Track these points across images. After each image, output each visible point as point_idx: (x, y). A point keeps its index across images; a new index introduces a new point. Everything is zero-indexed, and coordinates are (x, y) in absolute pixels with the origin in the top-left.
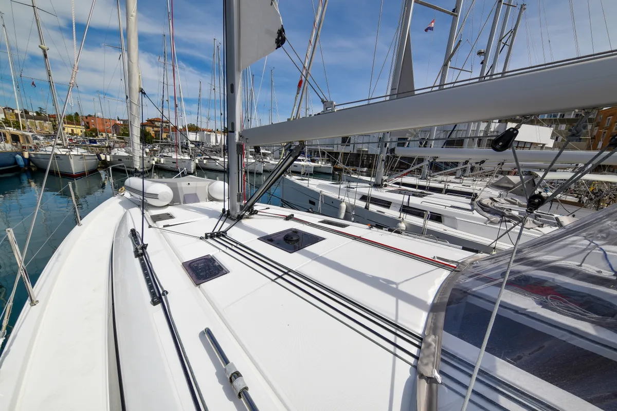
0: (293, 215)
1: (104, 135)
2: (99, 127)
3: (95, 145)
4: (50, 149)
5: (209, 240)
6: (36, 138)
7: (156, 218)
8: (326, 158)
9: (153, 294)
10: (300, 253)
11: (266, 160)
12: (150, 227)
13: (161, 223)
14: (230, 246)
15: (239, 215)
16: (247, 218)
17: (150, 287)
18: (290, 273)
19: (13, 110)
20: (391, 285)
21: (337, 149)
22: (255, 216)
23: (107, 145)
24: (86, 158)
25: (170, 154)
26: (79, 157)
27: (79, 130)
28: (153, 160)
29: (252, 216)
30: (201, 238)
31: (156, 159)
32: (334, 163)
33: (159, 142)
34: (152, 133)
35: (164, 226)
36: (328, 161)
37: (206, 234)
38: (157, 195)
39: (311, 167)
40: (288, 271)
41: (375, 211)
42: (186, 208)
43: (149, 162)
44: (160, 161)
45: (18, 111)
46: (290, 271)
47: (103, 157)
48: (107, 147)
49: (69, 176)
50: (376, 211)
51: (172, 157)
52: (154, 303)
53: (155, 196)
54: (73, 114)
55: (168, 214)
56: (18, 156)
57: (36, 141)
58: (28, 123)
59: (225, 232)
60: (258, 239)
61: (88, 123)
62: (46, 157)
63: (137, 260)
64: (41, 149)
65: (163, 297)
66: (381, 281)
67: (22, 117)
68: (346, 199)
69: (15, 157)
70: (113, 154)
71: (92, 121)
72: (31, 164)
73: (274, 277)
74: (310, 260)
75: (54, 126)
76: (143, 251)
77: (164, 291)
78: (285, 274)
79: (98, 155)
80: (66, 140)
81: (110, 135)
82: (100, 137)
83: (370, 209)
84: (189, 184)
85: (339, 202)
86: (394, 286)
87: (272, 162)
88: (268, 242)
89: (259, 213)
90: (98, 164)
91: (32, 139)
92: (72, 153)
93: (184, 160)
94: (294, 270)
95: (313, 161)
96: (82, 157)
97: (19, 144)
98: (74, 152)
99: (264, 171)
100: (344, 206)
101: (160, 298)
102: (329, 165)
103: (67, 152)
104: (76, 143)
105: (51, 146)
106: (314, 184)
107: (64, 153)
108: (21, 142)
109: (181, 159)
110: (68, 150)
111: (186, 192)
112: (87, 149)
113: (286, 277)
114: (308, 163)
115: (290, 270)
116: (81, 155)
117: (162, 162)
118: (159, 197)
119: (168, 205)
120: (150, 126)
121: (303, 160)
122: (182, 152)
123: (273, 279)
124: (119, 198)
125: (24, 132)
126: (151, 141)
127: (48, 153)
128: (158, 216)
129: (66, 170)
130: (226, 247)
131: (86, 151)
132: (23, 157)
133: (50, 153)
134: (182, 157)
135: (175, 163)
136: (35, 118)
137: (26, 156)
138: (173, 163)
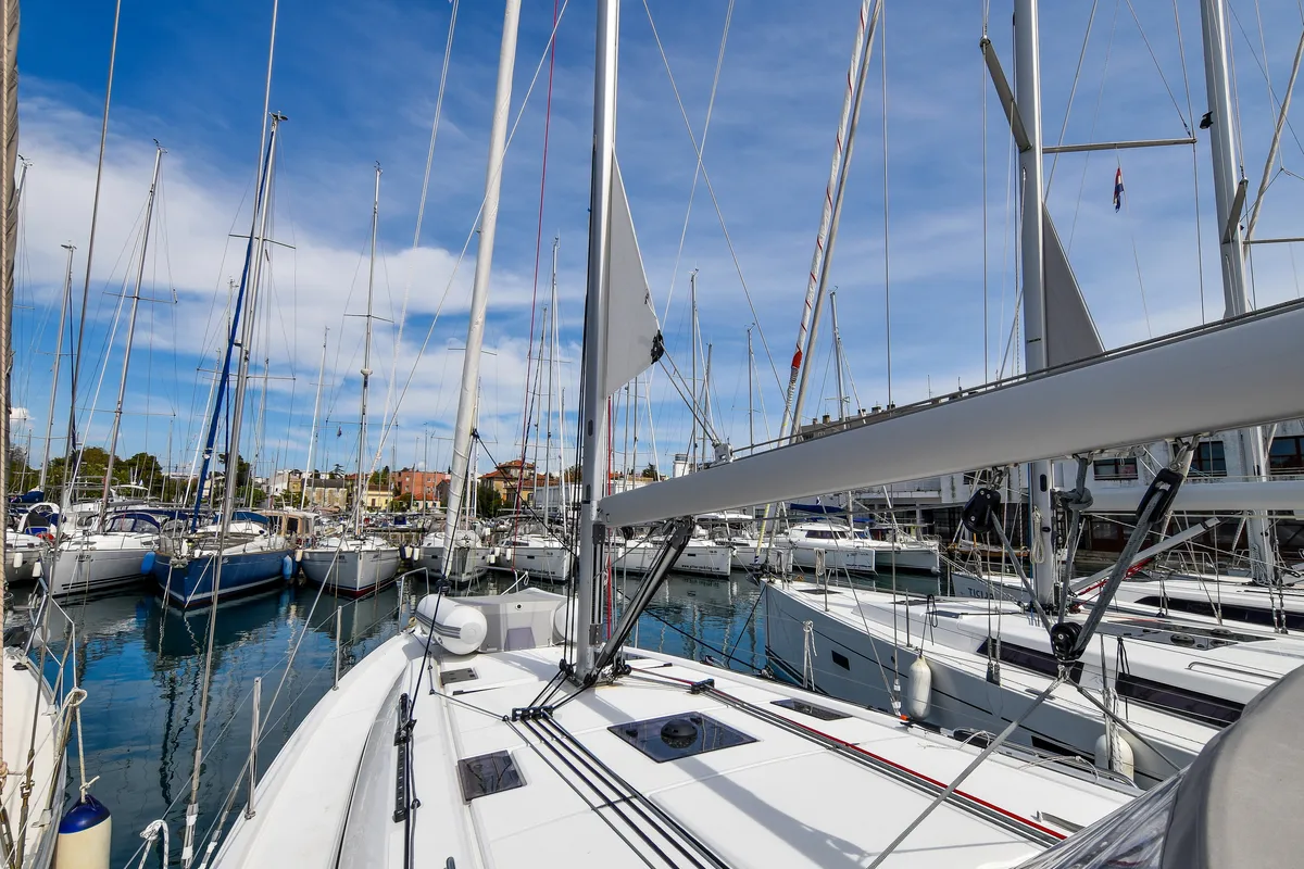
0: (711, 682)
1: (421, 504)
2: (416, 490)
3: (402, 527)
4: (335, 542)
5: (519, 725)
6: (319, 523)
7: (447, 678)
8: (919, 523)
9: (399, 804)
10: (678, 765)
11: (738, 540)
12: (432, 692)
13: (452, 687)
14: (548, 738)
15: (588, 676)
16: (610, 684)
17: (399, 793)
18: (635, 801)
19: (301, 474)
20: (848, 855)
21: (953, 496)
22: (624, 679)
23: (420, 526)
24: (384, 556)
25: (524, 539)
26: (374, 554)
27: (383, 499)
28: (493, 553)
29: (619, 680)
30: (505, 719)
31: (498, 550)
32: (947, 538)
33: (510, 513)
34: (503, 492)
35: (455, 693)
36: (929, 532)
37: (514, 711)
38: (458, 629)
39: (866, 554)
40: (632, 796)
41: (1021, 689)
42: (506, 660)
43: (484, 558)
44: (505, 555)
45: (306, 476)
46: (636, 797)
47: (408, 551)
48: (418, 531)
49: (348, 594)
50: (1023, 689)
51: (527, 545)
52: (397, 818)
53: (454, 632)
54: (381, 470)
55: (470, 671)
56: (288, 559)
57: (317, 528)
58: (314, 494)
59: (550, 709)
60: (609, 729)
61: (400, 484)
62: (323, 557)
63: (395, 750)
64: (321, 543)
65: (411, 811)
66: (829, 842)
67: (309, 485)
68: (927, 646)
69: (283, 561)
70: (425, 545)
71: (407, 479)
72: (301, 572)
73: (598, 801)
74: (694, 780)
75: (349, 495)
76: (408, 732)
77: (415, 800)
78: (622, 799)
79: (402, 550)
80: (360, 522)
81: (430, 504)
82: (414, 510)
83: (1002, 682)
84: (519, 606)
85: (910, 658)
86: (855, 857)
87: (753, 544)
88: (626, 737)
89: (633, 673)
90: (400, 567)
91: (313, 523)
92: (364, 548)
93: (550, 551)
94: (647, 796)
95: (878, 534)
96: (377, 554)
97: (294, 535)
98: (368, 547)
99: (734, 569)
100: (922, 670)
101: (407, 812)
102: (933, 545)
103: (357, 546)
104: (373, 526)
105: (336, 535)
106: (846, 605)
107: (352, 548)
108: (298, 531)
109: (546, 548)
110: (359, 542)
111: (513, 625)
112: (387, 538)
113: (623, 806)
114: (858, 543)
115: (637, 795)
116: (378, 551)
117: (509, 557)
118: (461, 634)
119: (475, 653)
120: (499, 479)
121: (843, 534)
122: (550, 530)
123: (596, 806)
124: (406, 638)
125: (305, 513)
126: (495, 511)
127: (330, 550)
128: (451, 673)
129: (348, 583)
130: (541, 738)
131: (385, 542)
132: (294, 560)
133: (334, 550)
134: (547, 544)
135: (532, 557)
136: (326, 484)
137: (298, 558)
138: (529, 557)
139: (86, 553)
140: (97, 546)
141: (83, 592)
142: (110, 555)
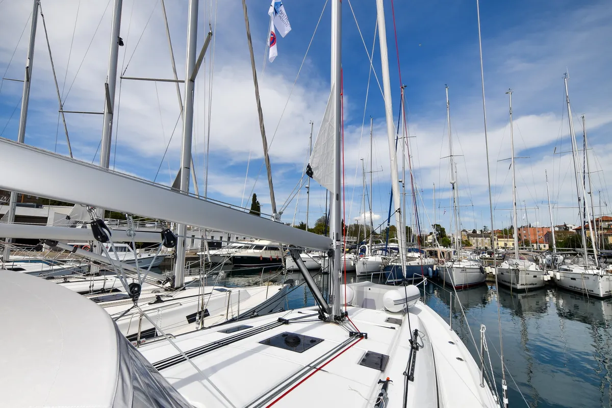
2: (531, 238)
26: (460, 270)
27: (511, 243)
28: (548, 275)
31: (551, 273)
51: (572, 271)
56: (430, 269)
58: (474, 241)
61: (520, 235)
67: (471, 236)
69: (428, 269)
71: (524, 232)
75: (491, 241)
81: (542, 245)
84: (370, 289)
92: (454, 266)
93: (586, 276)
96: (463, 269)
109: (583, 274)
117: (558, 278)
132: (432, 269)
135: (574, 279)
136: (480, 236)
137: (435, 269)
138: (572, 279)
139: (365, 262)
140: (369, 260)
141: (365, 276)
142: (372, 263)
